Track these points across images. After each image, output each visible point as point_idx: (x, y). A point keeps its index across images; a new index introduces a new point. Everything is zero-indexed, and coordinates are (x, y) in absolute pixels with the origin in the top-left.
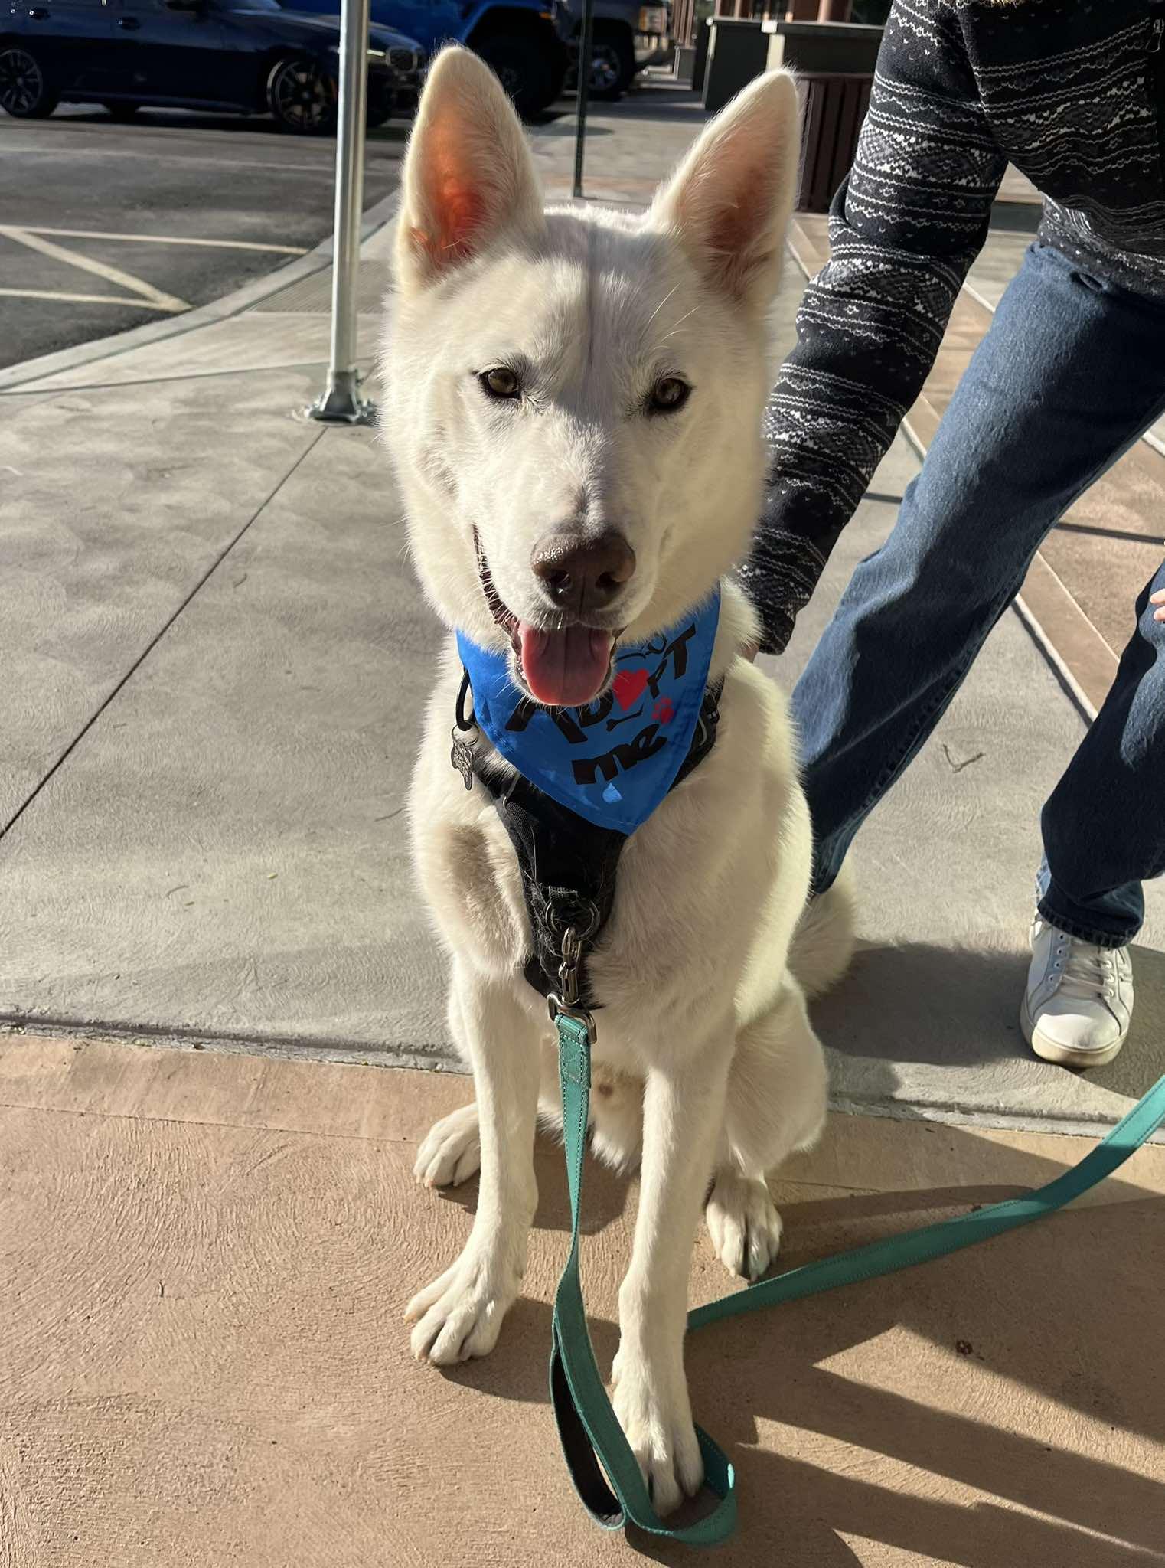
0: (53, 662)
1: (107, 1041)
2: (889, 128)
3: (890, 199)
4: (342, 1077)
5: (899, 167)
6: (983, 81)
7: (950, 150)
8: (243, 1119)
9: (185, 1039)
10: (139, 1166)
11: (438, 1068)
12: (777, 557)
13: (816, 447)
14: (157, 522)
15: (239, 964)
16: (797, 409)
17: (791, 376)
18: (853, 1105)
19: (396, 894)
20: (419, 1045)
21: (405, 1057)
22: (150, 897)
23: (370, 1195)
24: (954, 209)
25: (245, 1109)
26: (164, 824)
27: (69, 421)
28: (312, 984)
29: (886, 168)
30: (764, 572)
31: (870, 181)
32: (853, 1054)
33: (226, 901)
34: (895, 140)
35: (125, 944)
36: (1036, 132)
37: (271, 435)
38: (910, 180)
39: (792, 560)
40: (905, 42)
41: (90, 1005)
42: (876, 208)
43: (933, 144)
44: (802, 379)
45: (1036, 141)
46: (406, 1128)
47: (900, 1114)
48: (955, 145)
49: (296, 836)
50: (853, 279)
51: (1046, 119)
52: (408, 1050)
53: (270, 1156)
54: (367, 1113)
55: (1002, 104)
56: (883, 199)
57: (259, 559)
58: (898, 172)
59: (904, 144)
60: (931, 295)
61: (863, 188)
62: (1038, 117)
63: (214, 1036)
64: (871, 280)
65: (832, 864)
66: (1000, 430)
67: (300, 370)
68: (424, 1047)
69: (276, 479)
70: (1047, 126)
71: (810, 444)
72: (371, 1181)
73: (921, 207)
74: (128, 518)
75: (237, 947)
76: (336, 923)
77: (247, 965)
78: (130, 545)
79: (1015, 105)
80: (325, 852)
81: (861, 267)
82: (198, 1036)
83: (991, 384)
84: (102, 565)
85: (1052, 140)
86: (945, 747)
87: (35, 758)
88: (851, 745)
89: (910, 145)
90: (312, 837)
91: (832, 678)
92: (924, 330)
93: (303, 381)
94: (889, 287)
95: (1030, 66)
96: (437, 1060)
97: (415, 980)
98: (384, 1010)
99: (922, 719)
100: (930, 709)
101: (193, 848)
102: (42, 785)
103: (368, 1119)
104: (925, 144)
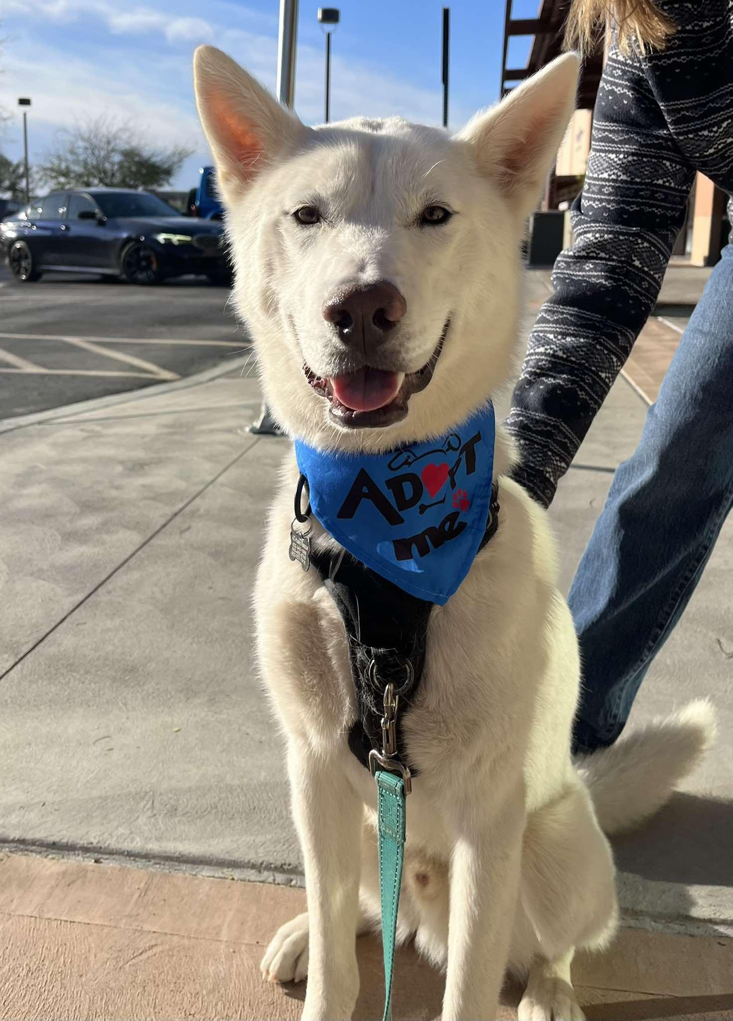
0: (43, 582)
1: (25, 855)
2: (605, 151)
3: (610, 194)
4: (210, 889)
5: (614, 174)
6: (668, 112)
7: (648, 161)
8: (124, 921)
9: (88, 854)
10: (31, 957)
11: (293, 883)
12: (538, 433)
13: (565, 356)
14: (134, 495)
15: (139, 796)
16: (551, 332)
17: (546, 311)
18: (653, 923)
19: (272, 745)
20: (279, 863)
21: (266, 874)
22: (81, 744)
23: (222, 990)
24: (656, 199)
25: (127, 913)
26: (101, 692)
27: (85, 439)
28: (197, 812)
29: (605, 175)
30: (527, 443)
31: (595, 185)
32: (652, 879)
33: (138, 748)
34: (610, 158)
35: (54, 779)
36: (710, 142)
37: (222, 443)
38: (622, 181)
39: (548, 435)
40: (610, 98)
41: (17, 827)
42: (601, 201)
43: (635, 158)
44: (554, 312)
45: (711, 148)
46: (260, 933)
47: (695, 931)
48: (652, 158)
49: (199, 701)
50: (587, 247)
51: (716, 132)
52: (268, 868)
53: (141, 953)
54: (228, 920)
55: (683, 125)
56: (605, 194)
57: (200, 516)
58: (613, 177)
59: (616, 159)
60: (645, 255)
61: (591, 190)
62: (711, 131)
63: (112, 853)
64: (600, 246)
65: (621, 711)
66: (714, 360)
67: (246, 407)
68: (282, 865)
69: (221, 468)
70: (717, 137)
71: (560, 354)
72: (224, 979)
73: (632, 198)
74: (114, 493)
75: (141, 783)
76: (222, 766)
77: (147, 798)
78: (113, 509)
79: (692, 126)
80: (220, 713)
81: (592, 238)
82: (97, 852)
83: (705, 330)
84: (90, 521)
85: (723, 148)
86: (719, 641)
87: (15, 645)
88: (625, 606)
89: (619, 159)
90: (212, 701)
91: (605, 551)
92: (644, 279)
93: (249, 412)
94: (613, 250)
95: (699, 100)
96: (292, 877)
97: (281, 811)
98: (251, 835)
99: (682, 587)
100: (687, 579)
101: (120, 709)
102: (16, 664)
103: (229, 925)
104: (630, 158)
